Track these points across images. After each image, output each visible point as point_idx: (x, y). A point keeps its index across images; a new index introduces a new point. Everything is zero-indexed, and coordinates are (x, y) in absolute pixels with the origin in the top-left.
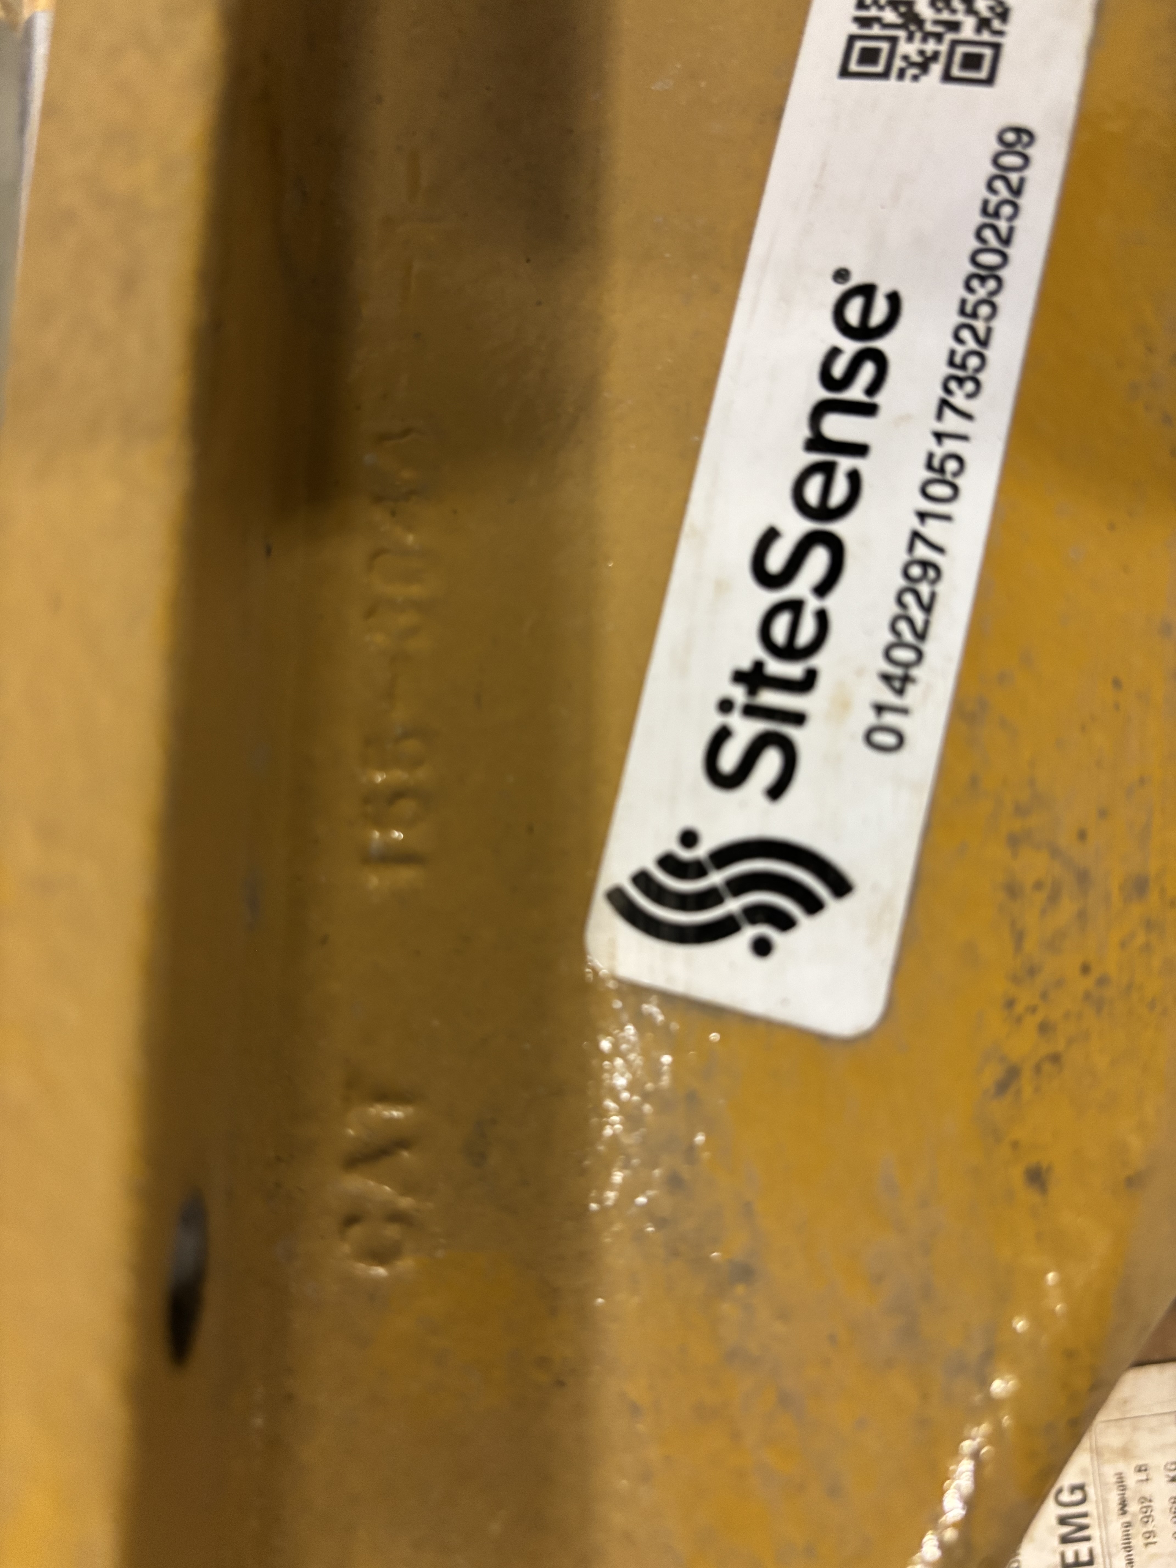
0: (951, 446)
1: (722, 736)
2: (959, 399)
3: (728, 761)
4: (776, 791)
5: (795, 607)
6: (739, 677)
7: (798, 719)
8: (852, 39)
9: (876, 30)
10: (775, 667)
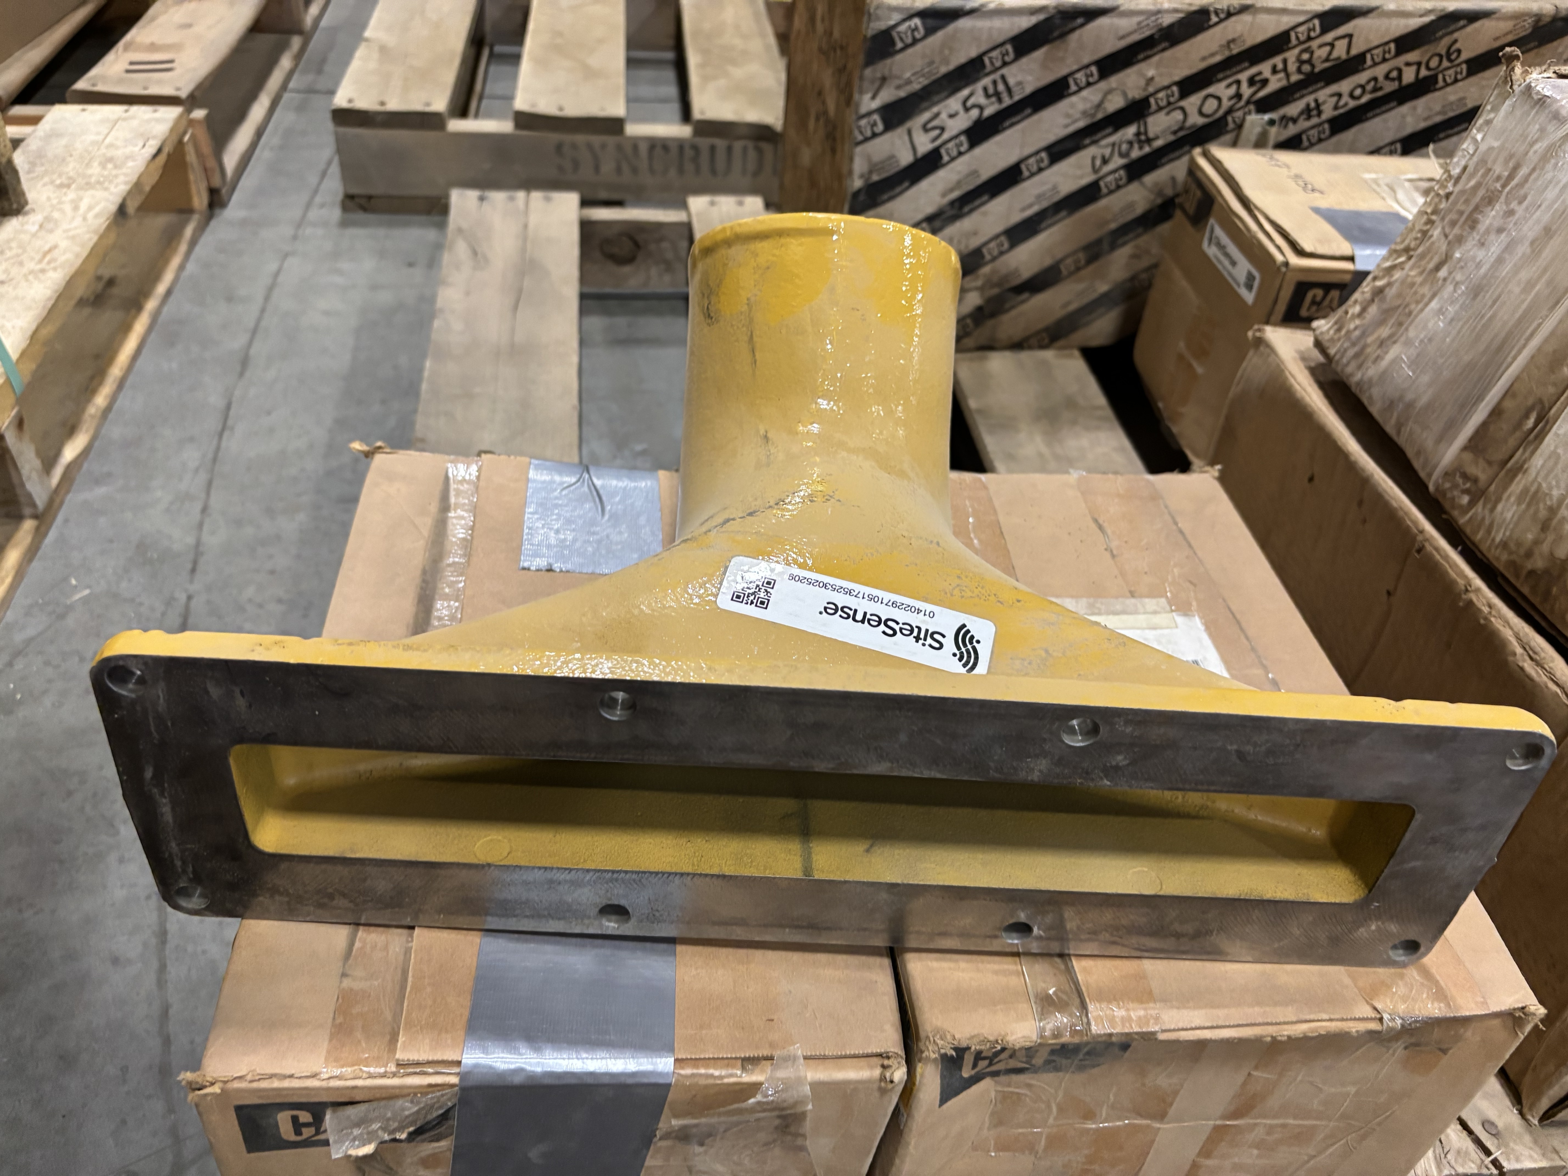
0: (866, 596)
1: (930, 646)
2: (855, 594)
3: (937, 645)
4: (944, 636)
5: (901, 629)
6: (917, 641)
7: (927, 631)
8: (756, 606)
9: (755, 601)
10: (915, 634)
